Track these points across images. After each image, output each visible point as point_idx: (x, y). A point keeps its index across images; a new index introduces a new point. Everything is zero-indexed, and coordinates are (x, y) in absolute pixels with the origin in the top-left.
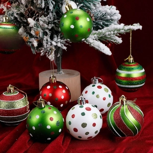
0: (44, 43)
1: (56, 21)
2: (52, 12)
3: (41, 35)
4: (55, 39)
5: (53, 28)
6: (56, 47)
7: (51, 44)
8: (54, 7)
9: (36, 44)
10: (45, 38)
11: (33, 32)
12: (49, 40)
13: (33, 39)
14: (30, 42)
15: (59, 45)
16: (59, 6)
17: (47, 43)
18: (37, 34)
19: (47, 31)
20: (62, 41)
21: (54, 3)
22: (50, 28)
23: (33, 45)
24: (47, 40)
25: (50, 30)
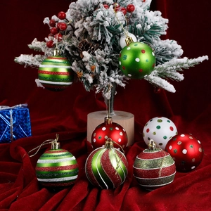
0: (101, 79)
1: (113, 55)
2: (109, 46)
3: (97, 70)
4: (113, 75)
5: (110, 63)
6: (114, 84)
7: (109, 81)
8: (111, 41)
9: (91, 80)
10: (102, 73)
11: (88, 67)
12: (106, 76)
13: (88, 75)
14: (85, 78)
15: (118, 81)
16: (116, 39)
17: (104, 80)
18: (92, 69)
19: (104, 66)
20: (120, 77)
21: (112, 35)
22: (107, 62)
23: (87, 82)
24: (104, 76)
25: (107, 65)
